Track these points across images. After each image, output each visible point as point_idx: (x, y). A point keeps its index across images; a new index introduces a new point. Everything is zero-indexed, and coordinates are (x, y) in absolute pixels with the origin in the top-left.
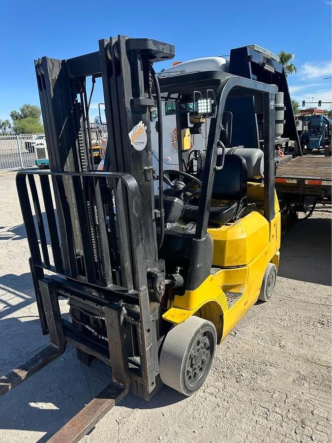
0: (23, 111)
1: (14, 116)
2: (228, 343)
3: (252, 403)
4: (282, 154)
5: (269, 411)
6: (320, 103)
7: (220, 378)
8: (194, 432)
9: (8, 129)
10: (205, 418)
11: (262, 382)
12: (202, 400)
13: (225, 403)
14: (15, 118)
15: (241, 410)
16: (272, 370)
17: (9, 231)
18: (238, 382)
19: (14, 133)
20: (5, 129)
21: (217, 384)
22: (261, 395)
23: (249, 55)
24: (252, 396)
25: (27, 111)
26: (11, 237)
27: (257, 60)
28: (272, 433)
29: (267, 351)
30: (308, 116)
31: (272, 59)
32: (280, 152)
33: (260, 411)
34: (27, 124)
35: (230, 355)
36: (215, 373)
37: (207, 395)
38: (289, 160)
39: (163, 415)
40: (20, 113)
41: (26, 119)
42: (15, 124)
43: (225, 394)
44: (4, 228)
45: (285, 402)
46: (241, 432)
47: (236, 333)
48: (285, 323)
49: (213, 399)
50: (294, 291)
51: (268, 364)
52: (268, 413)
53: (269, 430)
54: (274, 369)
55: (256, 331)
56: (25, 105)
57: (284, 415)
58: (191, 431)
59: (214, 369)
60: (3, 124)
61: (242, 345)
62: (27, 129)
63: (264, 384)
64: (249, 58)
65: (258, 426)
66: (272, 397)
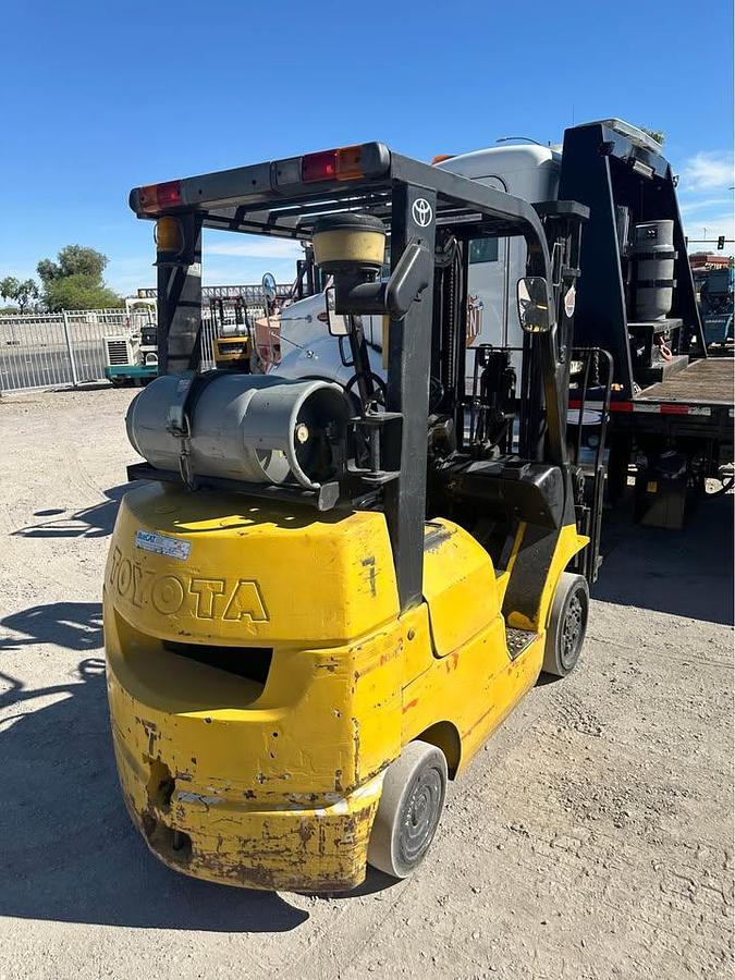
0: (63, 259)
1: (45, 271)
2: (585, 751)
3: (656, 868)
4: (668, 354)
5: (693, 884)
6: (721, 241)
7: (580, 820)
8: (544, 923)
9: (31, 301)
10: (563, 896)
11: (669, 827)
12: (550, 862)
13: (599, 868)
14: (47, 276)
15: (635, 882)
16: (688, 804)
17: (74, 519)
18: (618, 827)
19: (45, 308)
20: (25, 299)
21: (575, 830)
22: (672, 852)
23: (605, 140)
24: (653, 854)
25: (73, 261)
26: (83, 532)
27: (621, 151)
28: (707, 928)
29: (670, 766)
30: (699, 271)
31: (648, 148)
32: (664, 350)
33: (673, 884)
34: (74, 289)
35: (594, 773)
36: (569, 809)
37: (558, 851)
38: (682, 366)
39: (473, 890)
40: (59, 265)
41: (71, 277)
42: (46, 288)
43: (596, 850)
44: (61, 512)
45: (725, 866)
46: (642, 926)
47: (599, 730)
48: (703, 711)
49: (573, 860)
50: (710, 645)
51: (678, 793)
52: (692, 888)
53: (698, 920)
54: (692, 801)
55: (642, 727)
56: (70, 248)
57: (726, 893)
58: (536, 922)
59: (566, 801)
60: (22, 288)
61: (615, 753)
62: (75, 300)
63: (674, 832)
64: (608, 147)
65: (675, 914)
66: (696, 857)
